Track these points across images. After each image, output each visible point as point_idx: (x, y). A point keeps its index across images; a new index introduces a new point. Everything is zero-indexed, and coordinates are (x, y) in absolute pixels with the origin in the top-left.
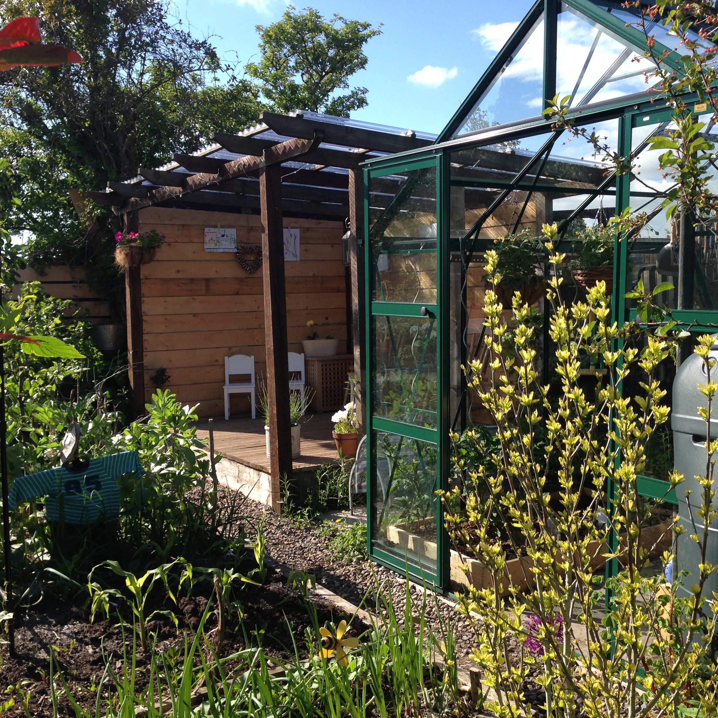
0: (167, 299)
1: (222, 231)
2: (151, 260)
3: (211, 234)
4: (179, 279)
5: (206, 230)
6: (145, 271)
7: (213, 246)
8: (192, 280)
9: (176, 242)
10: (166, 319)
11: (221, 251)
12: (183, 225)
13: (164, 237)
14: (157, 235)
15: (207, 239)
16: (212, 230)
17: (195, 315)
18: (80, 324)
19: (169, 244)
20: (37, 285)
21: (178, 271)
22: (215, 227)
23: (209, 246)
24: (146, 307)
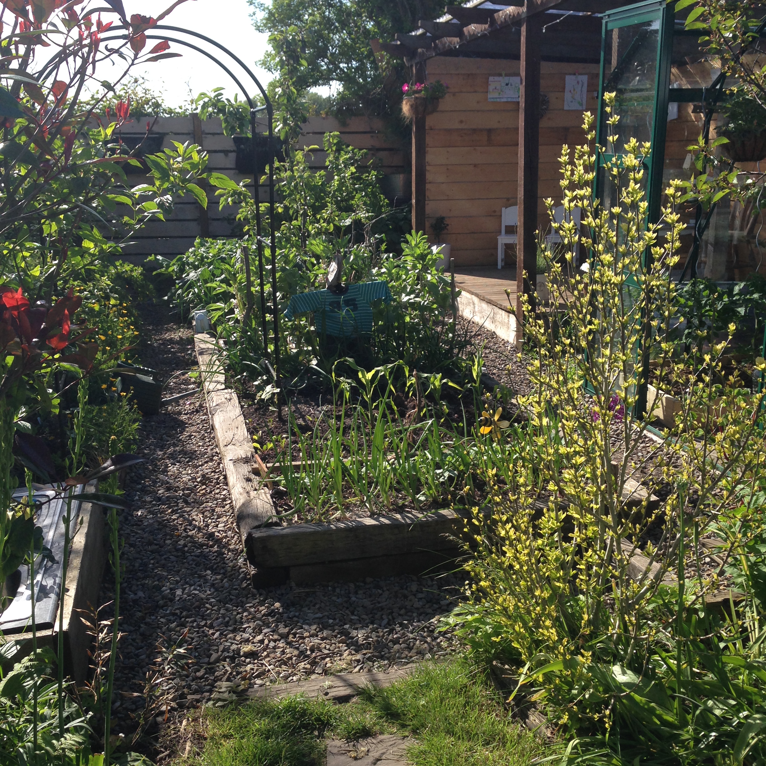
0: (450, 149)
1: (506, 80)
2: (434, 110)
3: (495, 82)
4: (462, 129)
5: (491, 79)
6: (430, 121)
7: (496, 95)
8: (474, 131)
9: (461, 92)
10: (448, 169)
11: (505, 100)
12: (469, 75)
13: (447, 88)
14: (441, 85)
15: (491, 88)
16: (497, 78)
17: (475, 166)
18: (373, 172)
19: (454, 94)
20: (337, 136)
21: (461, 122)
22: (500, 75)
23: (492, 95)
24: (429, 158)
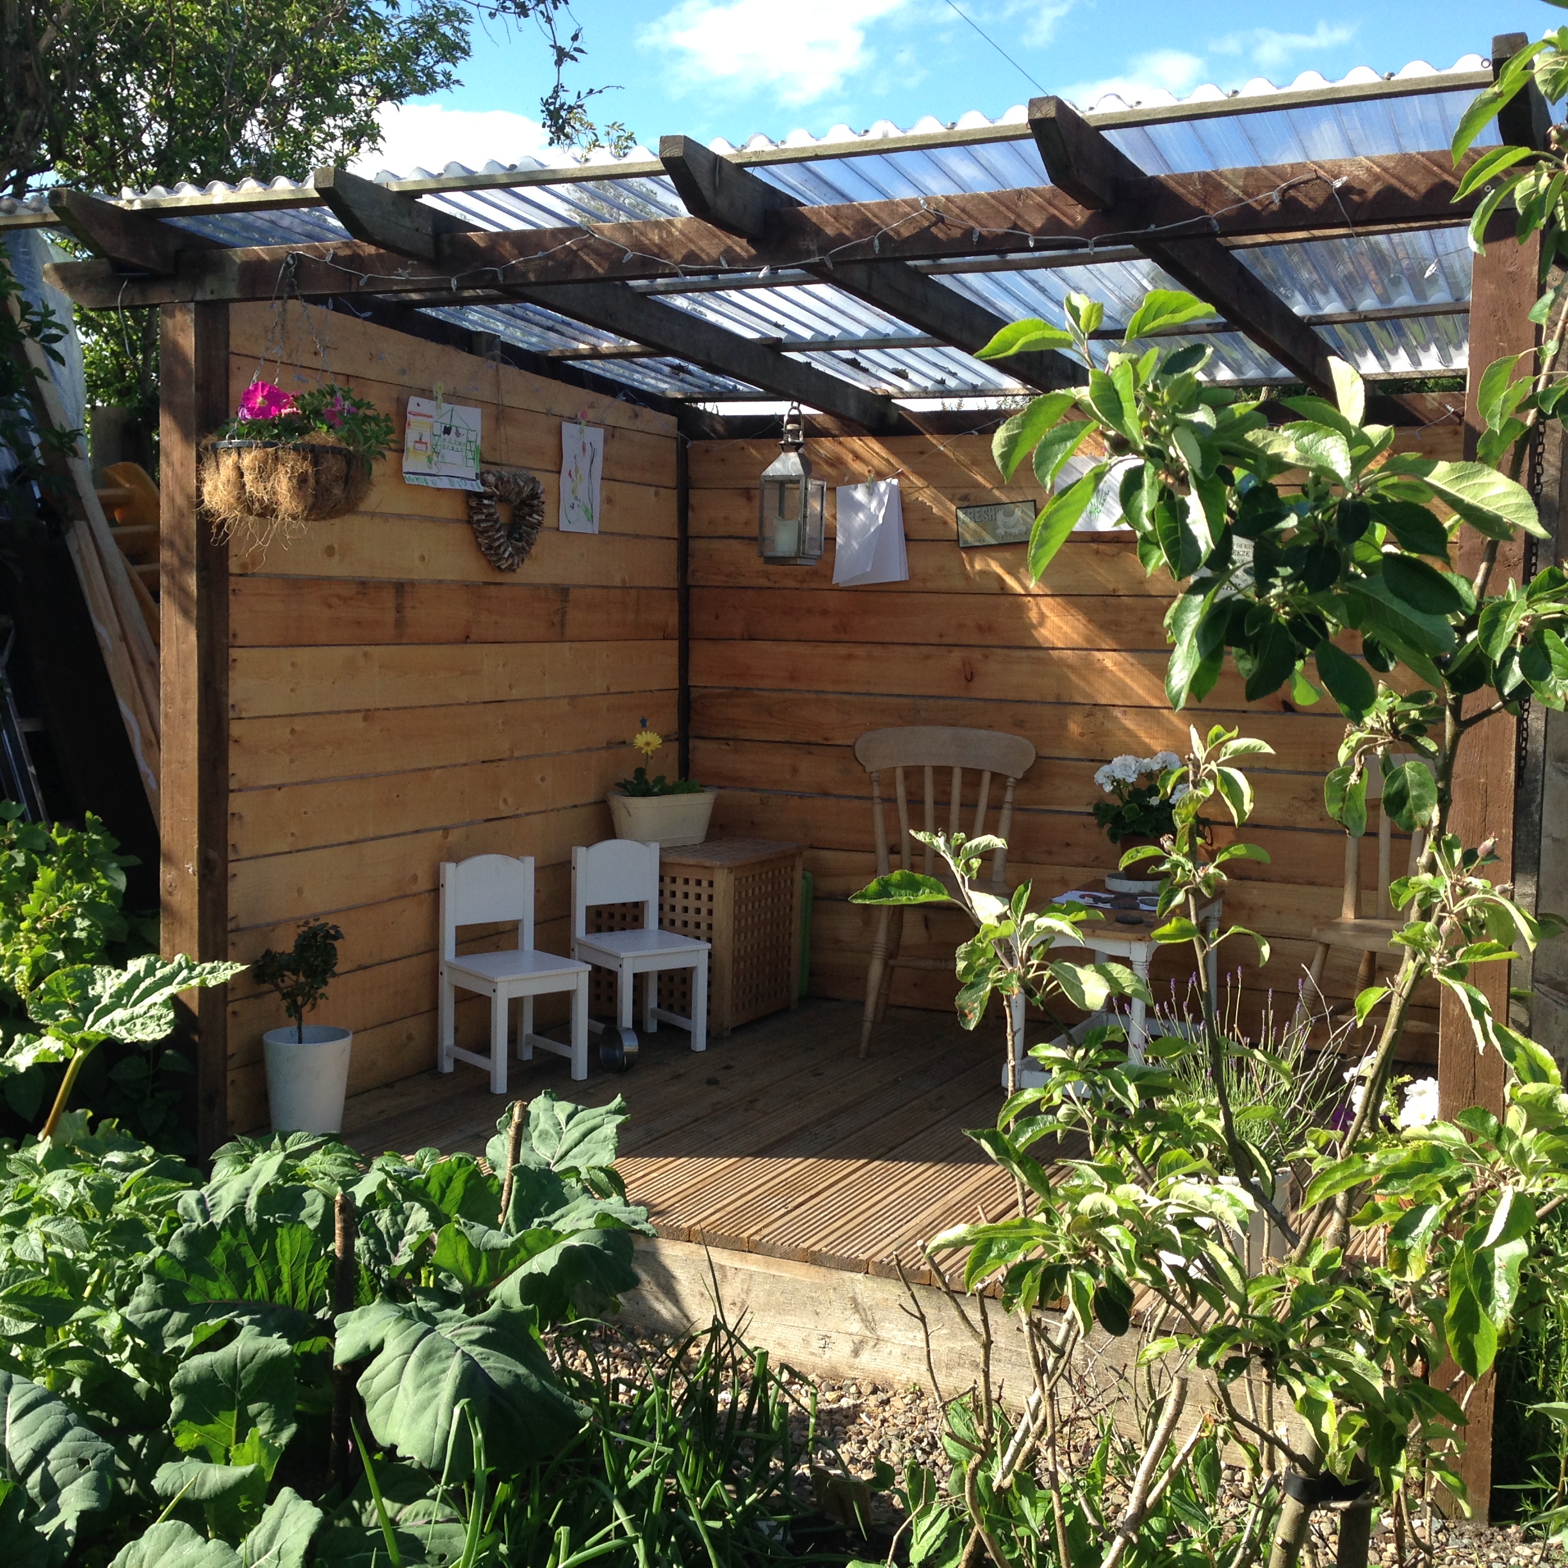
0: (298, 654)
1: (446, 413)
3: (421, 419)
4: (331, 580)
5: (412, 404)
7: (423, 465)
8: (362, 587)
10: (293, 731)
11: (442, 483)
12: (348, 379)
15: (411, 438)
16: (426, 405)
17: (368, 715)
21: (328, 552)
22: (431, 394)
23: (414, 463)
24: (240, 687)
